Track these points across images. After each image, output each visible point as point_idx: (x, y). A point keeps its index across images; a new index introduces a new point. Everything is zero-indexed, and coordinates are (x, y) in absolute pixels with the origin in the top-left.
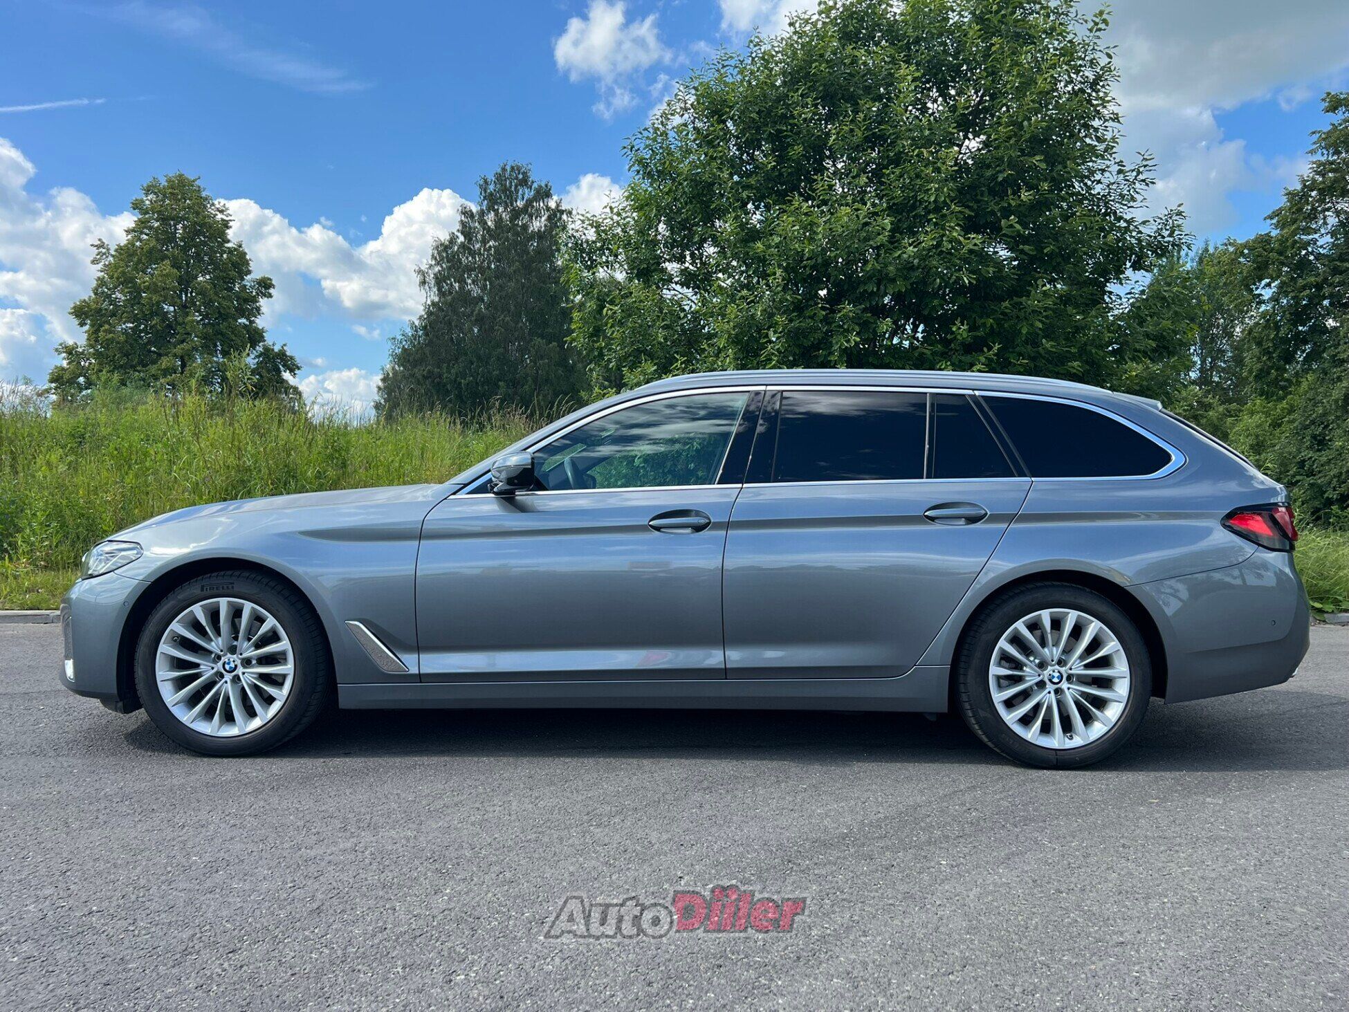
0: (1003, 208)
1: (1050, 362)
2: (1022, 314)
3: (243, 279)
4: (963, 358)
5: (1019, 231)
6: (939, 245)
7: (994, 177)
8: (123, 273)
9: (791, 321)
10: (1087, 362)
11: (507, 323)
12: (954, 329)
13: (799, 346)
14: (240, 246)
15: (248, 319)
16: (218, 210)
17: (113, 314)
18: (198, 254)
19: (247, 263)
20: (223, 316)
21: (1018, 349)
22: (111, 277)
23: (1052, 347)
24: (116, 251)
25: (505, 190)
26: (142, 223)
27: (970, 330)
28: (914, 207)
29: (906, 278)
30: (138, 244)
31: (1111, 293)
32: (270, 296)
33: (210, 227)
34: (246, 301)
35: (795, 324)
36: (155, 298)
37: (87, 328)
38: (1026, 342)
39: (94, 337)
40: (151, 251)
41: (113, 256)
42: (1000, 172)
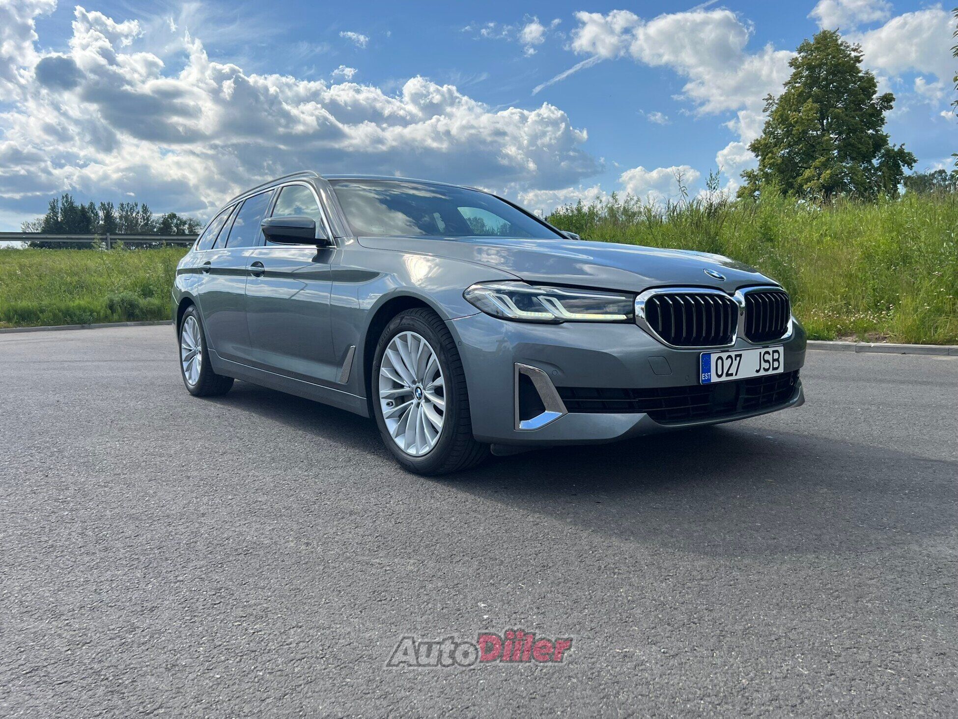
3: (870, 99)
8: (782, 115)
14: (869, 74)
15: (874, 129)
16: (852, 50)
17: (775, 145)
19: (874, 85)
20: (852, 131)
22: (775, 119)
24: (779, 100)
26: (796, 75)
30: (792, 91)
32: (891, 108)
33: (846, 64)
34: (872, 115)
37: (759, 157)
39: (763, 163)
40: (801, 94)
41: (777, 104)
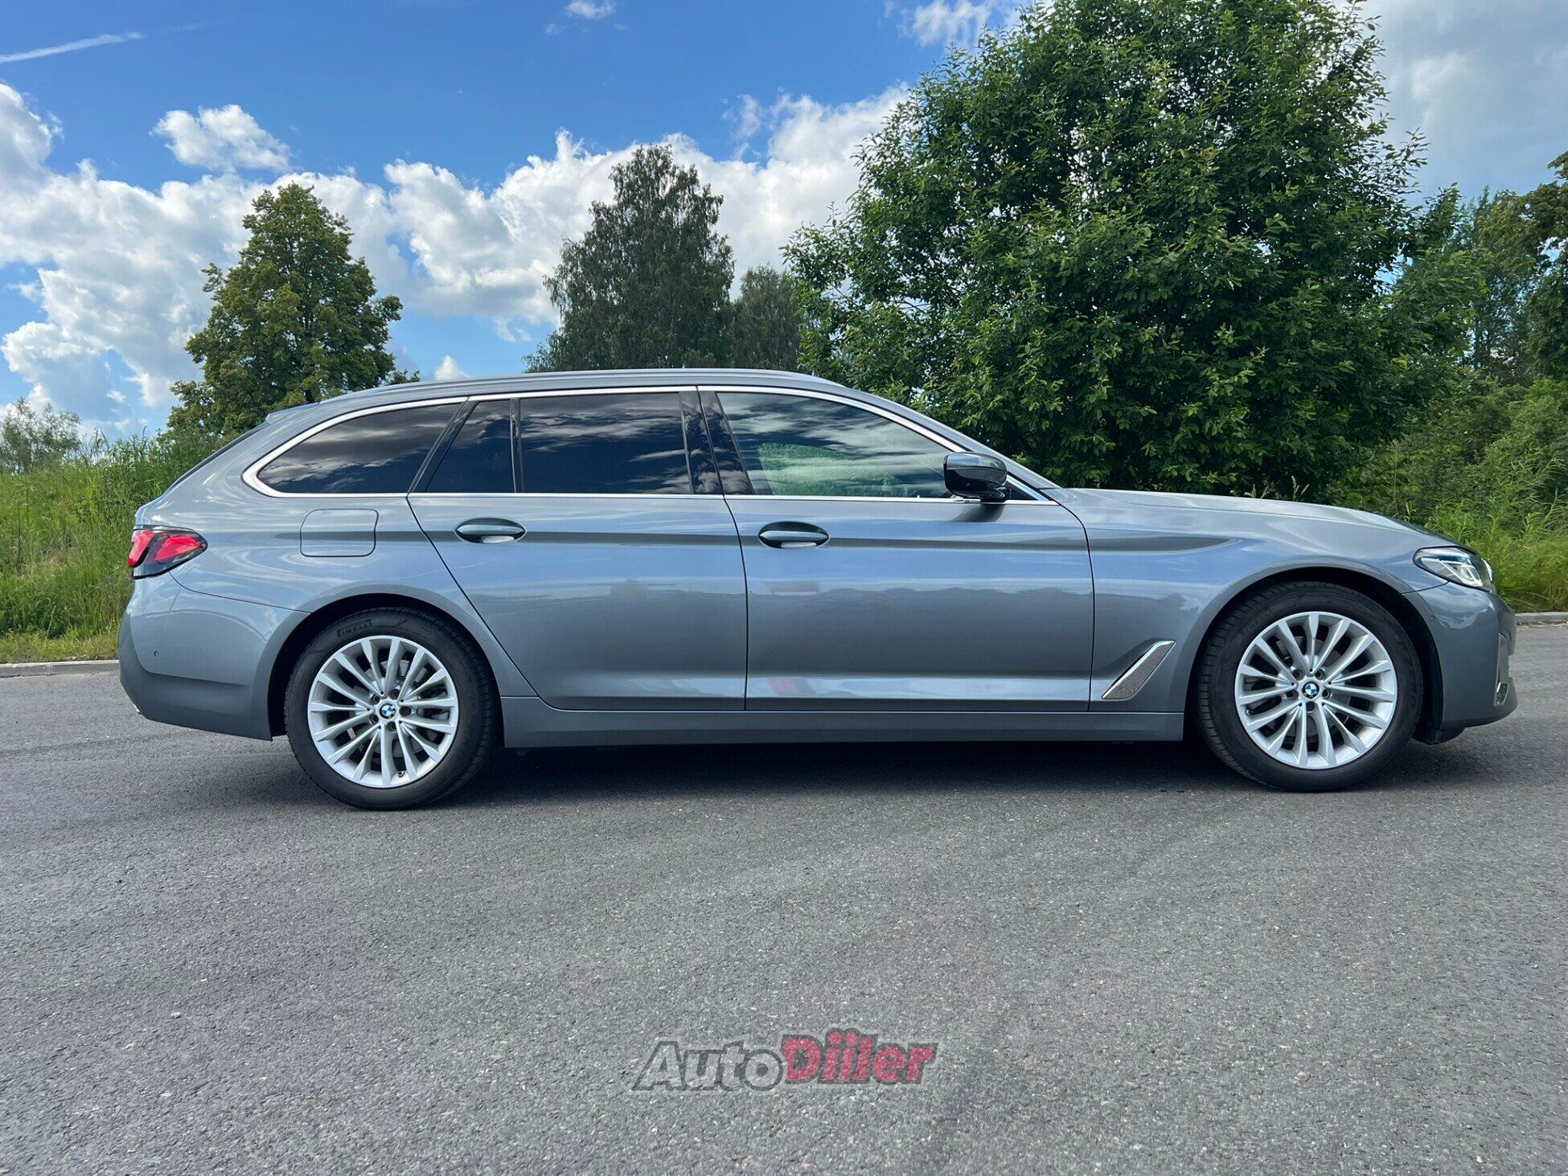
0: (1267, 205)
1: (1319, 363)
2: (1290, 315)
3: (366, 300)
4: (1228, 364)
5: (1284, 229)
6: (1201, 248)
7: (1255, 172)
8: (240, 300)
9: (1047, 332)
10: (1357, 360)
11: (656, 333)
12: (1219, 334)
13: (1057, 359)
14: (363, 263)
15: (375, 345)
16: (336, 223)
17: (232, 348)
18: (316, 274)
19: (369, 281)
20: (350, 344)
21: (1286, 351)
22: (228, 306)
23: (1322, 346)
24: (230, 276)
25: (646, 179)
26: (257, 243)
27: (1234, 335)
28: (1172, 209)
29: (1166, 284)
30: (253, 267)
31: (1381, 282)
32: (398, 318)
33: (330, 244)
34: (372, 324)
35: (1054, 337)
36: (277, 327)
37: (204, 363)
38: (1294, 344)
39: (213, 373)
40: (268, 275)
41: (226, 282)
42: (1263, 166)
